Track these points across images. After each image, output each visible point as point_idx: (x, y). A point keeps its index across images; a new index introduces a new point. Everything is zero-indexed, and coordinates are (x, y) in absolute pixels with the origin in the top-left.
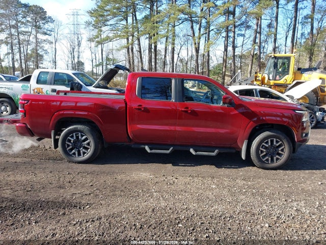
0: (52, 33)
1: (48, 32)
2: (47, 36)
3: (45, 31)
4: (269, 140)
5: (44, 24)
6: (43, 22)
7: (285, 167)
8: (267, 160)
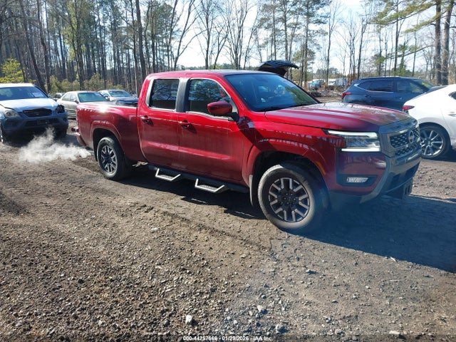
0: (328, 19)
1: (323, 19)
2: (322, 24)
3: (319, 18)
4: (282, 180)
5: (318, 9)
6: (318, 6)
7: (305, 232)
8: (281, 213)
